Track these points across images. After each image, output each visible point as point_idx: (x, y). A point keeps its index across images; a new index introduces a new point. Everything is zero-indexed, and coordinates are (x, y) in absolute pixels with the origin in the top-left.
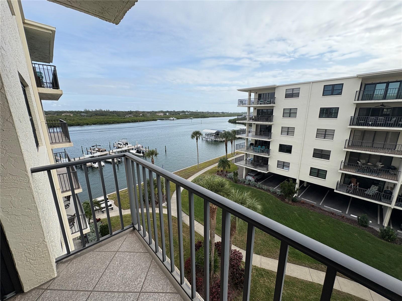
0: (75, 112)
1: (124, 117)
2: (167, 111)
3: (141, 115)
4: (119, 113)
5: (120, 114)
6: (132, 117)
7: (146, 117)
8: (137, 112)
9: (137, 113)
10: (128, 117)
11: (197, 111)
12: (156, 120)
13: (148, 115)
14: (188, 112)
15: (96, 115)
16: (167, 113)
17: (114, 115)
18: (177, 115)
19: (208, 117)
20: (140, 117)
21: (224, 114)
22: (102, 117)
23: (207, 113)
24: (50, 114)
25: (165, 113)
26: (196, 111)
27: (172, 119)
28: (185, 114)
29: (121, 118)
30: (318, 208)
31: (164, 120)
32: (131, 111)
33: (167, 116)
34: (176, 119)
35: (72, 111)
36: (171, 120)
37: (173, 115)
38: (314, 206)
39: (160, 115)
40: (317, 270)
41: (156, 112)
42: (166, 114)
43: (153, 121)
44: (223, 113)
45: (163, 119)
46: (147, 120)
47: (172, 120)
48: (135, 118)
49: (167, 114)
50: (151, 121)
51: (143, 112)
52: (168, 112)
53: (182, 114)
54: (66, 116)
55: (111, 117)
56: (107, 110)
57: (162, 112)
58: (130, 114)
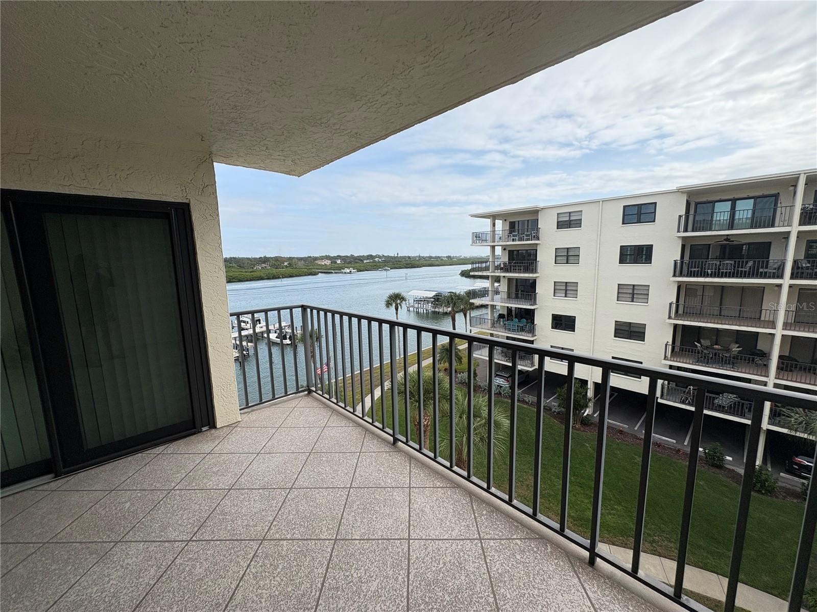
1: (252, 270)
2: (337, 256)
3: (286, 264)
4: (243, 260)
5: (243, 264)
6: (267, 268)
7: (296, 268)
8: (277, 259)
9: (277, 262)
10: (260, 268)
11: (398, 254)
12: (315, 274)
13: (301, 264)
14: (379, 257)
16: (338, 259)
17: (231, 265)
18: (357, 263)
19: (421, 267)
20: (283, 268)
21: (451, 259)
23: (417, 259)
25: (333, 259)
26: (396, 255)
27: (348, 271)
28: (374, 262)
29: (246, 272)
30: (632, 435)
31: (332, 273)
32: (265, 257)
33: (336, 265)
34: (355, 271)
36: (345, 273)
37: (350, 263)
38: (622, 431)
39: (323, 263)
40: (625, 547)
41: (316, 259)
42: (336, 263)
43: (309, 275)
44: (449, 257)
45: (330, 271)
46: (298, 275)
47: (348, 273)
48: (274, 271)
49: (338, 263)
50: (306, 275)
51: (291, 259)
52: (339, 256)
53: (368, 261)
57: (327, 257)
58: (264, 262)
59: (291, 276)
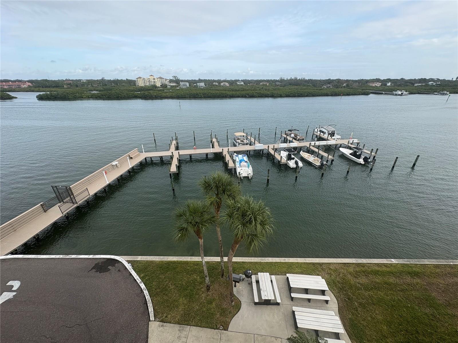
0: (271, 80)
1: (320, 88)
2: (388, 79)
3: (344, 85)
4: (316, 82)
5: (316, 84)
6: (330, 87)
7: (352, 88)
8: (339, 81)
9: (338, 83)
10: (326, 87)
12: (367, 94)
13: (355, 85)
14: (432, 80)
15: (290, 84)
16: (388, 82)
17: (309, 84)
18: (408, 85)
20: (342, 88)
22: (296, 87)
24: (252, 83)
25: (384, 82)
27: (400, 93)
28: (428, 85)
29: (317, 90)
31: (382, 94)
32: (329, 80)
33: (386, 88)
34: (407, 93)
35: (269, 80)
36: (396, 95)
37: (400, 85)
39: (374, 85)
41: (367, 81)
42: (386, 85)
43: (362, 94)
45: (381, 92)
46: (354, 93)
47: (399, 95)
48: (336, 90)
49: (388, 85)
50: (359, 95)
51: (347, 81)
52: (389, 80)
53: (420, 84)
54: (263, 85)
55: (305, 88)
56: (303, 79)
57: (378, 80)
58: (329, 83)
59: (348, 95)
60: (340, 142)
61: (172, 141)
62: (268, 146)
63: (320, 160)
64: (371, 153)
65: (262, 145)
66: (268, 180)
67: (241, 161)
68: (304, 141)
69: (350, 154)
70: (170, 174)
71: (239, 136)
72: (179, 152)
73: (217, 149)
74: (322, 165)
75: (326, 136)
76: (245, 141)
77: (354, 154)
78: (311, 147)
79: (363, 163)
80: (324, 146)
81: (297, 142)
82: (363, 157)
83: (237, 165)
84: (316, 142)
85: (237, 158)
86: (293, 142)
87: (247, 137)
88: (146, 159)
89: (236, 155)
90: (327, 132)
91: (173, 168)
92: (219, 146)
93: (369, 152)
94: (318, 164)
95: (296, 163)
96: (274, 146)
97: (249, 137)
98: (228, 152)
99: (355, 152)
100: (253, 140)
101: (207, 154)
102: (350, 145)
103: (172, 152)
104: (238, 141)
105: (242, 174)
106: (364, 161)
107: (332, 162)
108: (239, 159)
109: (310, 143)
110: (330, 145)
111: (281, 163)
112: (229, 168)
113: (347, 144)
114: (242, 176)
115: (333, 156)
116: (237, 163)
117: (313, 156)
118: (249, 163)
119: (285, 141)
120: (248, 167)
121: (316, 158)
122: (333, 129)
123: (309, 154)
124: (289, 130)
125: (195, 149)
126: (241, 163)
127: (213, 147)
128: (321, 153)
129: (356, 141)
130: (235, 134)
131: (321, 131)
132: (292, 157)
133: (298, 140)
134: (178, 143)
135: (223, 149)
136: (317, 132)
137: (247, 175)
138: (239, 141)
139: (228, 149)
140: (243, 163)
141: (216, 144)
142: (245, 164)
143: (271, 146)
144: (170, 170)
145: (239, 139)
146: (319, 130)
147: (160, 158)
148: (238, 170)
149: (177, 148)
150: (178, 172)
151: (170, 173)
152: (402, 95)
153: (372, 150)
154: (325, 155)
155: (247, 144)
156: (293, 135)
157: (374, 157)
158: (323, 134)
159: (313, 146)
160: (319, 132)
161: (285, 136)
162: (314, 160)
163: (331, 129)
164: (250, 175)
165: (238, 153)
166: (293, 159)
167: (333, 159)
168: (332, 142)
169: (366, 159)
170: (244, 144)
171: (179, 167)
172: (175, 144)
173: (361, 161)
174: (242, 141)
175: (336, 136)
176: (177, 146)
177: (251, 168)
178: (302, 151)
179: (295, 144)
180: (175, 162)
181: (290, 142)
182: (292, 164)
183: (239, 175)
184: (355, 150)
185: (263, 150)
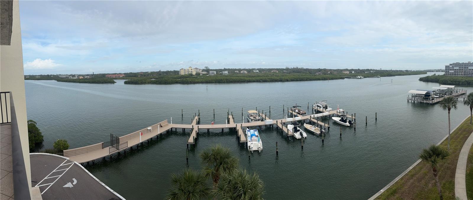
1: (315, 75)
2: (352, 69)
3: (329, 73)
4: (311, 70)
5: (311, 72)
6: (321, 74)
7: (334, 75)
8: (325, 70)
9: (325, 71)
10: (318, 74)
12: (343, 78)
13: (335, 73)
14: (372, 70)
15: (294, 72)
16: (353, 71)
17: (306, 72)
18: (362, 73)
19: (395, 76)
20: (328, 75)
21: (408, 72)
22: (298, 74)
23: (391, 72)
24: (265, 70)
25: (350, 71)
26: (380, 70)
28: (370, 73)
29: (312, 76)
31: (351, 78)
32: (319, 69)
34: (363, 77)
35: (278, 69)
36: (358, 78)
37: (358, 73)
39: (346, 73)
41: (342, 70)
42: (352, 73)
43: (340, 79)
44: (407, 71)
45: (350, 77)
46: (335, 78)
47: (360, 78)
48: (325, 76)
50: (339, 79)
51: (330, 70)
52: (353, 70)
53: (367, 72)
54: (274, 72)
55: (304, 74)
56: (302, 68)
57: (347, 70)
58: (320, 71)
59: (332, 79)
60: (332, 113)
61: (195, 116)
62: (277, 121)
63: (319, 129)
64: (352, 117)
65: (272, 120)
66: (277, 152)
67: (252, 136)
68: (306, 114)
69: (340, 121)
70: (188, 145)
71: (252, 113)
72: (198, 126)
73: (232, 125)
74: (321, 132)
75: (321, 109)
76: (257, 118)
77: (342, 120)
78: (312, 120)
79: (349, 125)
80: (321, 117)
81: (301, 116)
82: (348, 121)
83: (249, 139)
84: (315, 115)
85: (249, 132)
86: (298, 116)
87: (259, 114)
88: (172, 128)
89: (248, 130)
90: (322, 106)
91: (191, 140)
92: (234, 122)
93: (351, 117)
94: (318, 132)
95: (301, 134)
96: (282, 121)
97: (261, 114)
98: (241, 127)
99: (342, 118)
100: (264, 116)
101: (223, 129)
102: (338, 114)
103: (193, 126)
104: (250, 117)
105: (252, 148)
106: (349, 123)
107: (329, 129)
108: (250, 134)
109: (311, 116)
110: (326, 116)
111: (288, 136)
112: (240, 142)
113: (336, 113)
114: (252, 150)
115: (329, 124)
116: (248, 138)
117: (313, 126)
118: (259, 137)
119: (291, 116)
120: (259, 141)
121: (316, 127)
122: (326, 104)
123: (311, 125)
124: (293, 107)
125: (213, 124)
126: (252, 137)
127: (229, 122)
128: (320, 123)
129: (341, 110)
130: (248, 111)
131: (318, 106)
132: (298, 129)
133: (302, 114)
134: (200, 118)
135: (236, 125)
136: (315, 107)
137: (257, 148)
138: (252, 118)
139: (242, 125)
140: (254, 138)
141: (231, 120)
142: (256, 138)
143: (279, 121)
144: (188, 141)
145: (252, 116)
146: (316, 105)
147: (183, 130)
148: (249, 144)
149: (198, 123)
150: (194, 143)
151: (188, 143)
152: (361, 78)
153: (352, 115)
154: (323, 124)
155: (259, 120)
156: (297, 111)
157: (355, 119)
158: (319, 108)
159: (313, 118)
160: (316, 107)
161: (291, 112)
162: (315, 129)
163: (324, 104)
164: (260, 149)
165: (251, 128)
166: (299, 130)
167: (329, 126)
168: (326, 113)
169: (350, 122)
170: (256, 120)
171: (196, 140)
172: (196, 119)
173: (348, 124)
174: (255, 118)
175: (329, 109)
176: (198, 121)
177: (261, 142)
178: (305, 123)
179: (299, 118)
180: (194, 134)
181: (295, 116)
182: (297, 135)
183: (249, 148)
184: (342, 117)
185: (272, 125)
